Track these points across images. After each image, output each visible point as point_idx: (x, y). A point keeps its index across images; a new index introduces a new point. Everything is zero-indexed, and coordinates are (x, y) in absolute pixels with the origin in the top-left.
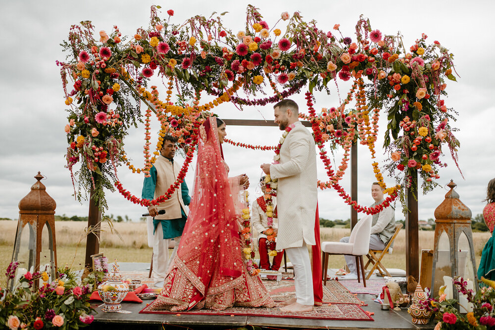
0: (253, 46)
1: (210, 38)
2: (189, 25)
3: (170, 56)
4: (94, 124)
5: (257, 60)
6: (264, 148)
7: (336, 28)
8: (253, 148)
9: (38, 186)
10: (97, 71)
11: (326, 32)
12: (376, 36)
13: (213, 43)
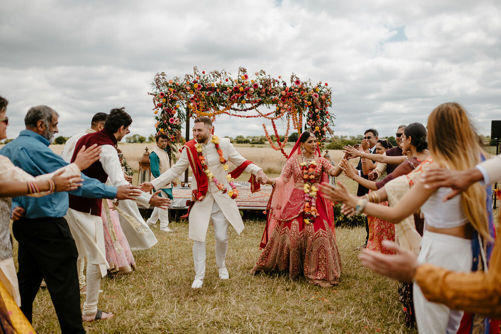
0: (241, 89)
1: (221, 82)
2: (211, 74)
3: (202, 90)
4: (169, 124)
5: (242, 93)
6: (248, 117)
7: (280, 78)
8: (241, 117)
9: (147, 154)
10: (170, 99)
11: (275, 79)
12: (298, 82)
13: (222, 84)
